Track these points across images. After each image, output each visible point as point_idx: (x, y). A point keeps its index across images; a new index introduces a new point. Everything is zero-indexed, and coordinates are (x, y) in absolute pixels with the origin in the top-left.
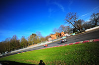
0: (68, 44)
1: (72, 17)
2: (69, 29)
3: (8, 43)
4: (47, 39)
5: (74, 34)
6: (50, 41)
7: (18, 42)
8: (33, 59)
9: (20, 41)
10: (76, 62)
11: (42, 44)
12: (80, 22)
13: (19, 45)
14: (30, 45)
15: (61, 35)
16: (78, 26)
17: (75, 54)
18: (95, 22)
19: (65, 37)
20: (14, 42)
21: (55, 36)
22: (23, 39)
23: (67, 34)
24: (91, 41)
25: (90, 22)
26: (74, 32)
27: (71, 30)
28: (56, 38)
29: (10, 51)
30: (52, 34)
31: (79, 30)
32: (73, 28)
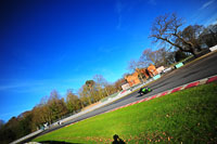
0: (169, 92)
1: (167, 27)
2: (164, 54)
4: (118, 87)
5: (180, 65)
6: (126, 91)
7: (61, 103)
8: (97, 135)
9: (65, 101)
10: (196, 133)
11: (110, 100)
12: (189, 32)
13: (65, 108)
14: (85, 106)
15: (147, 72)
16: (185, 43)
17: (190, 113)
19: (159, 76)
21: (135, 78)
22: (71, 95)
23: (162, 68)
26: (178, 61)
27: (171, 57)
28: (138, 81)
29: (52, 122)
30: (128, 75)
31: (191, 51)
32: (173, 50)
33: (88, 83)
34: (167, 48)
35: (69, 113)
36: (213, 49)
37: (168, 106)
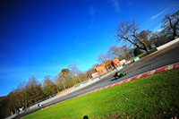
0: (129, 80)
1: (128, 29)
2: (125, 50)
3: (23, 91)
4: (89, 75)
5: (137, 59)
6: (95, 78)
7: (39, 88)
9: (43, 86)
10: (147, 112)
11: (82, 86)
12: (143, 35)
13: (41, 93)
14: (60, 91)
15: (113, 64)
16: (141, 43)
17: (144, 96)
18: (172, 30)
19: (121, 67)
20: (33, 88)
21: (102, 68)
22: (48, 81)
23: (124, 61)
24: (170, 67)
25: (163, 31)
26: (136, 56)
27: (130, 53)
28: (105, 71)
29: (28, 106)
30: (97, 66)
31: (145, 49)
32: (133, 47)
33: (64, 71)
34: (128, 46)
35: (45, 97)
36: (159, 49)
37: (128, 91)
